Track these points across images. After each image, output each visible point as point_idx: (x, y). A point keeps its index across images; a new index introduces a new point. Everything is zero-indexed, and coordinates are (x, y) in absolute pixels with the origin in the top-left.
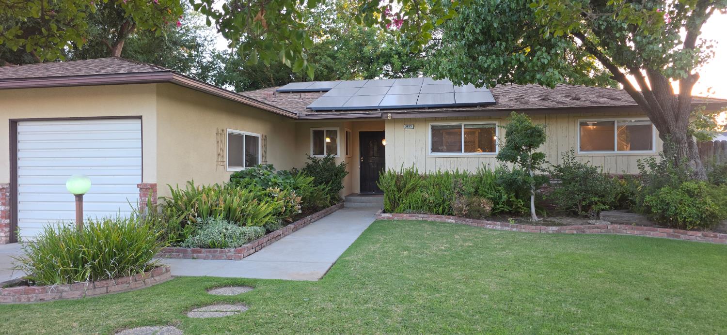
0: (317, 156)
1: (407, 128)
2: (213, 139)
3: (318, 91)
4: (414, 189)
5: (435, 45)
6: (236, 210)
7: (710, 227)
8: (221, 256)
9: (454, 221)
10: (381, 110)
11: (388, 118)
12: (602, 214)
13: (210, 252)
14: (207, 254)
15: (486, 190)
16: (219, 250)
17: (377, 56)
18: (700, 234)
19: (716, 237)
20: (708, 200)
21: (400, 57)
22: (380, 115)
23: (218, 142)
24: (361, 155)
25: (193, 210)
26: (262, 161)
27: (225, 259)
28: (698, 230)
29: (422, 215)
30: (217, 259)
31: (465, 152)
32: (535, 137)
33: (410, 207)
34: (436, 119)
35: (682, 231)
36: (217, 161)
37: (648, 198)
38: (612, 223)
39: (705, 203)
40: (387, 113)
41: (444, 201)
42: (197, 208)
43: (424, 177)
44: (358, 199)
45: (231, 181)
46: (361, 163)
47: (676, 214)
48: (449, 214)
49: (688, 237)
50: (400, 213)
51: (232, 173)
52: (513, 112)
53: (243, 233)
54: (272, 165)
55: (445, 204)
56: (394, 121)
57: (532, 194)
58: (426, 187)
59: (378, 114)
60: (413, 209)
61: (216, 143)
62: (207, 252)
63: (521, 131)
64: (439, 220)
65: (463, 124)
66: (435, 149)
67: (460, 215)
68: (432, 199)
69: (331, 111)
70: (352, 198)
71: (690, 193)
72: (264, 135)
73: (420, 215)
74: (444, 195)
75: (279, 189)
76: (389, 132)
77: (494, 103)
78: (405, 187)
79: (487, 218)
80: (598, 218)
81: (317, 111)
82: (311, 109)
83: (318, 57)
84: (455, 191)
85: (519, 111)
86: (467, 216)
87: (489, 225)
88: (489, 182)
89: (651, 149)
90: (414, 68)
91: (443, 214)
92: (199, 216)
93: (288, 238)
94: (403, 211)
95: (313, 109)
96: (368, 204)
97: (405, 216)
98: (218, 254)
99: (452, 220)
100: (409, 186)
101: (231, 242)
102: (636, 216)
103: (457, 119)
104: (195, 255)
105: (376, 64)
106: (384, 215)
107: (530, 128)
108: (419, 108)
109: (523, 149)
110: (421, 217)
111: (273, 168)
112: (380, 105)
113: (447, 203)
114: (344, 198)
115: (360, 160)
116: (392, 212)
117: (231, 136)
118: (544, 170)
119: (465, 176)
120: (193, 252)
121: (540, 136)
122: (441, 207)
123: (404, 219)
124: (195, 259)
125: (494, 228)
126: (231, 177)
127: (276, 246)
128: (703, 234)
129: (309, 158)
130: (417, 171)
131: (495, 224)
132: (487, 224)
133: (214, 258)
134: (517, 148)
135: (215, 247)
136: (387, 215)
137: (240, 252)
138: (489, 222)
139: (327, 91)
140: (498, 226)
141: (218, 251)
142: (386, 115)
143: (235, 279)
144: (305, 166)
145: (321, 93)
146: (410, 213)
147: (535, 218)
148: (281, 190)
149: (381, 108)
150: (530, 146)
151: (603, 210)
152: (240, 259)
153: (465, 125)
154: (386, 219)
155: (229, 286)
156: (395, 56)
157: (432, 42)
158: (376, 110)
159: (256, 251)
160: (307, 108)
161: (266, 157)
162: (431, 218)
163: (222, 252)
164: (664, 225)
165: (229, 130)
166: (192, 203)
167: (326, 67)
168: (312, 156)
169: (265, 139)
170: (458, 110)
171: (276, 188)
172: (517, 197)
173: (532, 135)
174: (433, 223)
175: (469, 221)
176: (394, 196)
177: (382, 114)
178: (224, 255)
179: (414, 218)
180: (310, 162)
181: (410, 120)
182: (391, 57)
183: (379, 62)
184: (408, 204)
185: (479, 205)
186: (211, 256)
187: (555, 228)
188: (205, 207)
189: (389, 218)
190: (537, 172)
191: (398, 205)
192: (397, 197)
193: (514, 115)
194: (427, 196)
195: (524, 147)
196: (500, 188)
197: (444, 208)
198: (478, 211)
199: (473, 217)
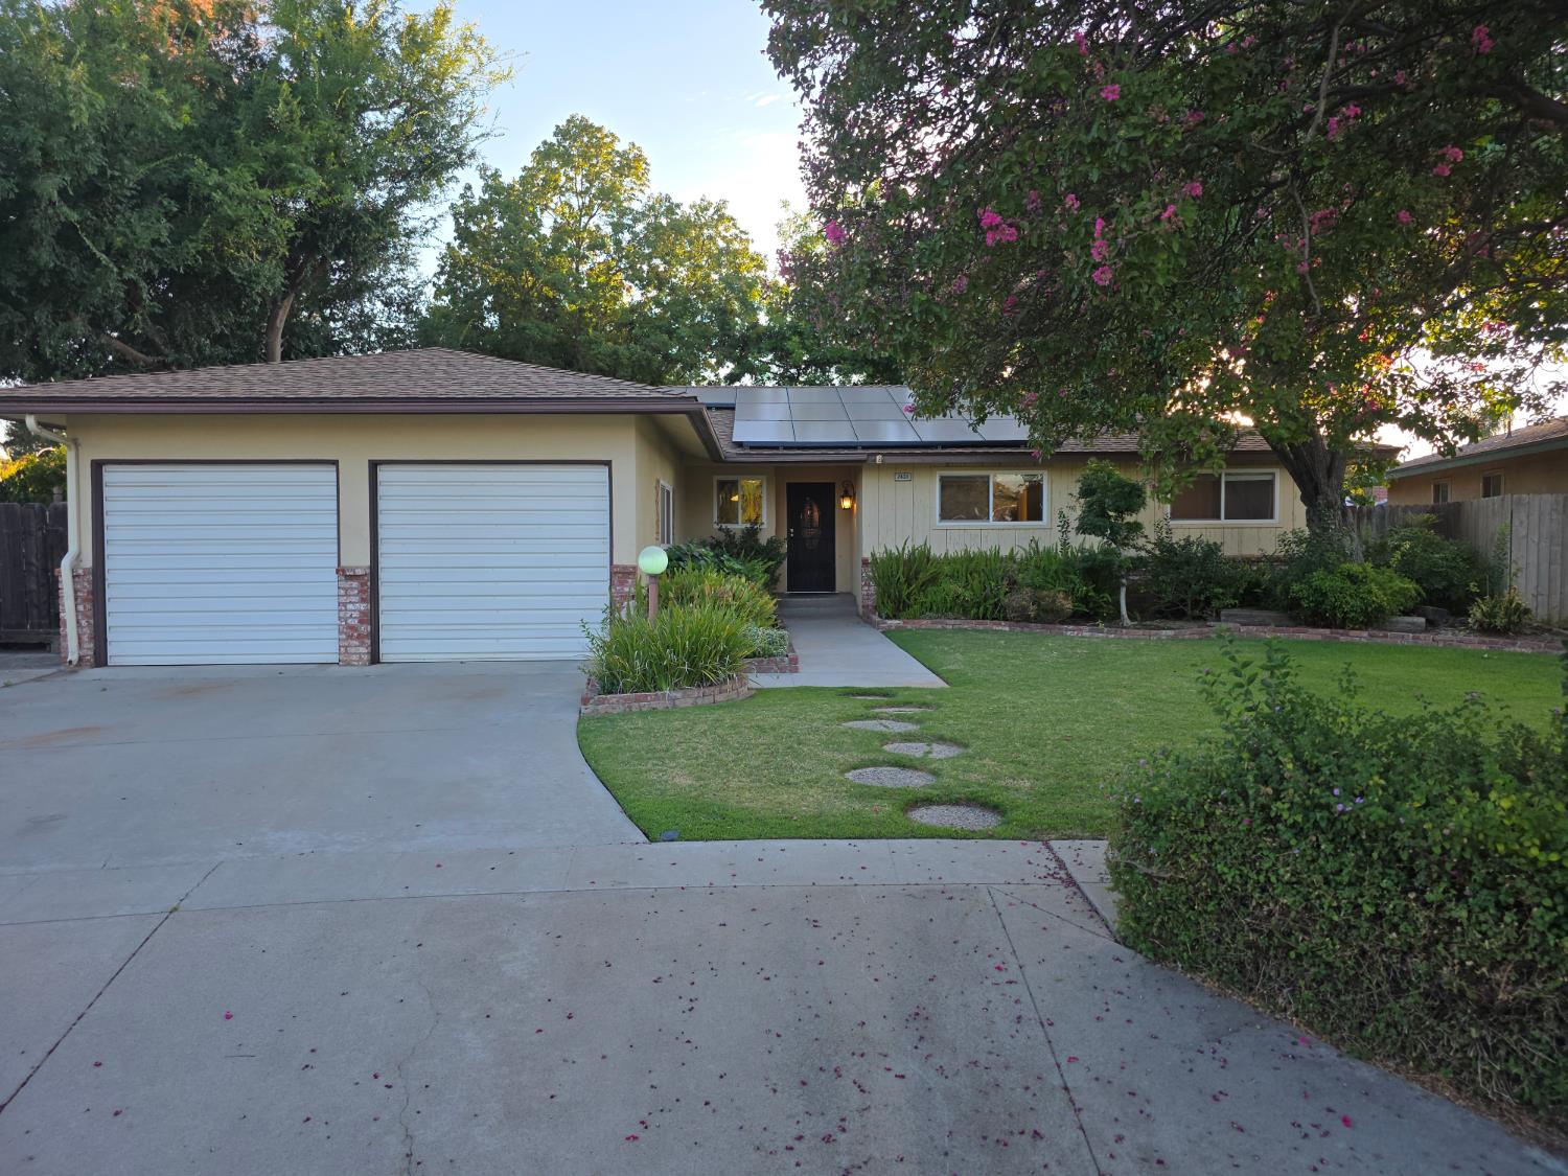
0: (730, 526)
1: (900, 479)
2: (654, 496)
4: (934, 580)
7: (1375, 625)
9: (1007, 629)
11: (876, 462)
12: (1223, 612)
14: (748, 665)
16: (765, 660)
18: (1365, 634)
19: (1386, 636)
20: (1374, 588)
22: (865, 457)
23: (656, 501)
27: (777, 672)
28: (1360, 629)
29: (953, 622)
30: (764, 672)
31: (997, 520)
32: (1132, 498)
33: (931, 609)
34: (948, 466)
35: (1341, 631)
36: (656, 533)
37: (1295, 587)
38: (1243, 625)
39: (1370, 592)
40: (876, 454)
41: (985, 600)
46: (790, 540)
47: (1335, 608)
48: (996, 619)
49: (1349, 639)
50: (915, 618)
52: (1093, 459)
55: (988, 603)
56: (880, 467)
57: (1123, 585)
59: (860, 455)
60: (937, 612)
61: (653, 499)
64: (981, 627)
65: (991, 473)
66: (946, 515)
67: (1023, 618)
68: (968, 595)
69: (777, 448)
71: (1352, 578)
72: (673, 488)
73: (948, 621)
74: (986, 588)
76: (869, 486)
79: (1063, 622)
80: (1218, 619)
81: (752, 448)
82: (740, 445)
84: (1005, 583)
85: (1100, 455)
86: (1037, 620)
87: (1070, 631)
88: (1054, 568)
89: (1272, 517)
91: (984, 618)
94: (920, 616)
95: (746, 444)
97: (925, 623)
98: (764, 665)
99: (1003, 627)
100: (922, 577)
102: (1273, 614)
103: (982, 466)
106: (889, 622)
107: (1127, 485)
108: (927, 447)
109: (1112, 516)
110: (950, 624)
113: (992, 602)
115: (789, 533)
116: (895, 617)
118: (1138, 549)
119: (1012, 559)
121: (1139, 496)
122: (982, 609)
123: (923, 627)
125: (1080, 635)
128: (1370, 635)
131: (1080, 630)
132: (1067, 630)
133: (760, 671)
134: (1103, 514)
136: (893, 622)
137: (796, 661)
138: (1071, 627)
139: (731, 409)
140: (1085, 631)
142: (872, 458)
146: (931, 618)
147: (1127, 622)
149: (864, 445)
150: (1120, 512)
151: (1226, 607)
152: (797, 671)
153: (995, 476)
154: (893, 628)
158: (855, 448)
160: (733, 442)
161: (674, 527)
162: (968, 625)
164: (1315, 625)
165: (661, 481)
169: (673, 494)
170: (991, 451)
172: (1097, 590)
174: (972, 632)
175: (1036, 628)
176: (900, 591)
177: (869, 455)
178: (774, 666)
179: (939, 626)
180: (721, 536)
184: (928, 605)
185: (1054, 601)
186: (754, 668)
187: (1169, 632)
189: (898, 628)
190: (1132, 553)
191: (907, 606)
192: (905, 593)
193: (1093, 463)
194: (960, 590)
195: (1111, 514)
196: (1072, 576)
197: (986, 609)
198: (1052, 611)
199: (1042, 621)
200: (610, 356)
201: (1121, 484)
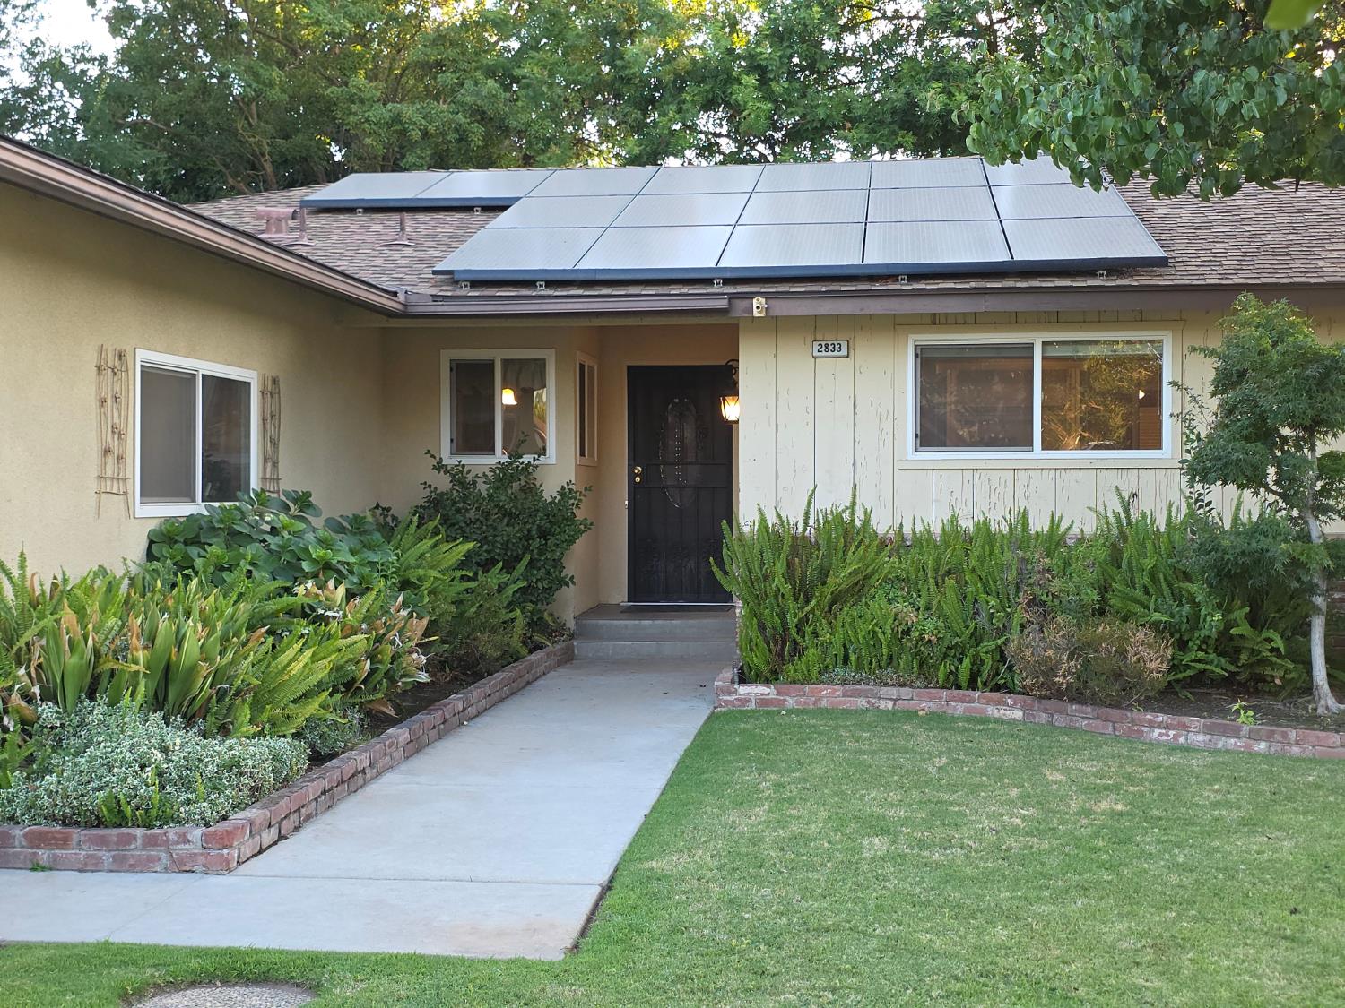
0: (468, 460)
1: (824, 354)
2: (86, 388)
3: (465, 207)
4: (858, 589)
5: (895, 38)
6: (192, 670)
8: (150, 860)
9: (1018, 714)
10: (727, 281)
11: (756, 314)
13: (103, 842)
14: (92, 850)
15: (1139, 594)
16: (139, 832)
17: (678, 76)
21: (764, 82)
22: (723, 302)
23: (103, 402)
24: (634, 459)
25: (22, 671)
26: (264, 479)
27: (166, 870)
29: (893, 692)
30: (132, 869)
31: (1046, 446)
33: (846, 660)
34: (935, 321)
36: (100, 477)
40: (750, 296)
41: (977, 637)
42: (40, 666)
43: (898, 545)
44: (626, 626)
45: (150, 556)
46: (634, 489)
48: (997, 688)
50: (807, 681)
51: (153, 525)
53: (232, 765)
54: (308, 495)
55: (982, 649)
56: (775, 326)
57: (1317, 610)
58: (908, 584)
59: (715, 297)
60: (859, 668)
61: (94, 404)
62: (92, 841)
63: (1282, 368)
64: (960, 709)
65: (1037, 339)
66: (932, 433)
67: (1047, 690)
68: (930, 628)
69: (531, 284)
70: (601, 622)
72: (270, 374)
73: (884, 691)
74: (977, 613)
75: (341, 591)
76: (754, 367)
77: (1162, 262)
78: (824, 583)
79: (1148, 704)
81: (475, 284)
82: (452, 277)
83: (448, 78)
84: (1023, 599)
85: (1266, 292)
86: (1077, 695)
87: (1160, 729)
88: (1148, 563)
90: (817, 124)
91: (972, 685)
92: (48, 696)
93: (392, 783)
94: (824, 674)
95: (463, 276)
96: (668, 649)
97: (829, 695)
98: (136, 851)
99: (1010, 711)
100: (840, 578)
101: (188, 802)
103: (1015, 320)
104: (44, 855)
105: (673, 107)
106: (743, 689)
107: (1317, 357)
108: (872, 278)
109: (1284, 439)
110: (888, 698)
111: (310, 505)
112: (721, 265)
113: (992, 645)
114: (571, 624)
115: (631, 476)
116: (771, 677)
117: (152, 376)
119: (1054, 540)
120: (36, 841)
122: (967, 661)
123: (824, 703)
124: (43, 869)
125: (1182, 740)
126: (151, 543)
127: (351, 814)
129: (439, 467)
130: (867, 522)
131: (1184, 727)
132: (1152, 725)
133: (123, 864)
134: (1263, 433)
135: (121, 820)
136: (755, 691)
137: (225, 841)
138: (1161, 718)
139: (503, 208)
140: (1195, 732)
141: (135, 838)
142: (745, 303)
143: (231, 953)
144: (420, 497)
145: (478, 217)
146: (844, 683)
147: (1327, 701)
148: (350, 595)
149: (728, 275)
152: (226, 868)
153: (1044, 344)
154: (752, 706)
155: (211, 984)
156: (745, 79)
157: (883, 28)
158: (709, 282)
159: (281, 838)
160: (435, 272)
161: (275, 465)
162: (927, 702)
163: (151, 842)
165: (143, 355)
166: (21, 643)
167: (480, 115)
168: (450, 461)
169: (271, 391)
170: (1024, 285)
171: (331, 584)
172: (1254, 621)
173: (1322, 382)
174: (938, 720)
175: (1081, 716)
176: (783, 616)
177: (732, 297)
178: (163, 855)
179: (862, 703)
180: (443, 483)
181: (836, 321)
182: (731, 80)
183: (684, 102)
184: (837, 650)
185: (1122, 653)
186: (106, 856)
188: (72, 661)
189: (763, 702)
191: (798, 651)
192: (792, 621)
193: (1248, 307)
194: (912, 617)
195: (1286, 432)
196: (1194, 588)
197: (977, 664)
198: (1118, 675)
199: (1094, 701)
200: (389, 125)
201: (1304, 357)
